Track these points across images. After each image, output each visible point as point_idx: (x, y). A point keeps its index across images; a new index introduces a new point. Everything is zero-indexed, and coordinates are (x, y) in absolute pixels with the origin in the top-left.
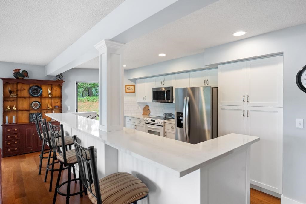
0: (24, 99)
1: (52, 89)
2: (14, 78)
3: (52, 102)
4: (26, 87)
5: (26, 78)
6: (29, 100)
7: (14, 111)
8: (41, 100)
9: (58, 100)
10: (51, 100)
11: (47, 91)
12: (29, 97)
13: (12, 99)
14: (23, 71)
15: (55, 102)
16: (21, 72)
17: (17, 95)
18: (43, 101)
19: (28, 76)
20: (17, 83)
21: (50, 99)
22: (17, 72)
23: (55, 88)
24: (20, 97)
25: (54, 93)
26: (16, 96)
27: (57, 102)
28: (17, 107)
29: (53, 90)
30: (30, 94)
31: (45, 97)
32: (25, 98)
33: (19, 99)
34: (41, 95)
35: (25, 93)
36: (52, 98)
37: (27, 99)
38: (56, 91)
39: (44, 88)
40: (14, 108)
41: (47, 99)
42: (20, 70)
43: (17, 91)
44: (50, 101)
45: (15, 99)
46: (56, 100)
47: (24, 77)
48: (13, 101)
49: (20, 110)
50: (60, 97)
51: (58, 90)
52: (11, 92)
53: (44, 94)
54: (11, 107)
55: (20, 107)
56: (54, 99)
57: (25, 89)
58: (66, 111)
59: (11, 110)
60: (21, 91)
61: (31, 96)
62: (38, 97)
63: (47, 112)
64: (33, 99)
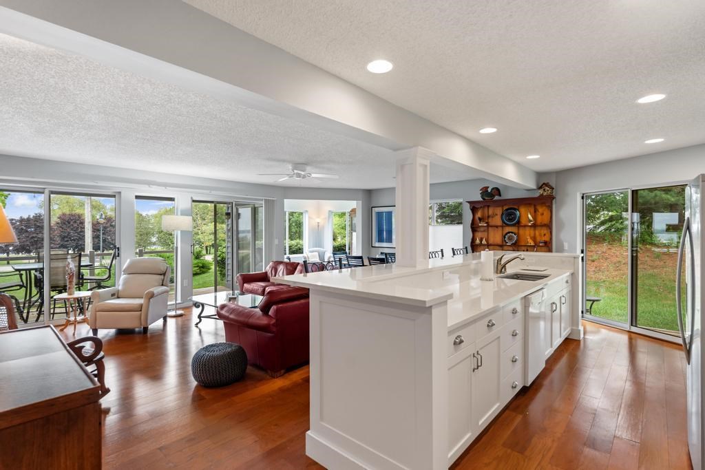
0: (495, 228)
1: (535, 212)
2: (482, 200)
3: (535, 234)
4: (499, 211)
5: (497, 198)
6: (503, 230)
7: (484, 245)
8: (518, 230)
9: (545, 232)
10: (535, 230)
11: (527, 216)
12: (502, 227)
13: (482, 229)
14: (493, 189)
15: (540, 235)
16: (489, 190)
17: (487, 223)
18: (521, 232)
19: (500, 195)
20: (488, 206)
21: (532, 229)
22: (485, 191)
23: (541, 209)
24: (492, 226)
25: (540, 219)
26: (485, 225)
27: (545, 235)
28: (487, 240)
29: (537, 212)
30: (503, 222)
31: (525, 226)
32: (497, 227)
33: (490, 228)
34: (519, 222)
35: (497, 221)
36: (534, 226)
37: (500, 229)
38: (543, 214)
39: (523, 210)
40: (484, 242)
41: (528, 229)
42: (488, 187)
43: (488, 217)
44: (532, 232)
45: (486, 228)
46: (542, 231)
47: (494, 196)
48: (484, 231)
49: (491, 245)
50: (549, 226)
51: (547, 213)
52: (480, 219)
53: (523, 221)
54: (481, 240)
55: (491, 242)
56: (539, 228)
57: (497, 215)
58: (560, 249)
59: (481, 244)
60: (492, 217)
61: (505, 225)
62: (514, 225)
63: (527, 250)
64: (508, 229)
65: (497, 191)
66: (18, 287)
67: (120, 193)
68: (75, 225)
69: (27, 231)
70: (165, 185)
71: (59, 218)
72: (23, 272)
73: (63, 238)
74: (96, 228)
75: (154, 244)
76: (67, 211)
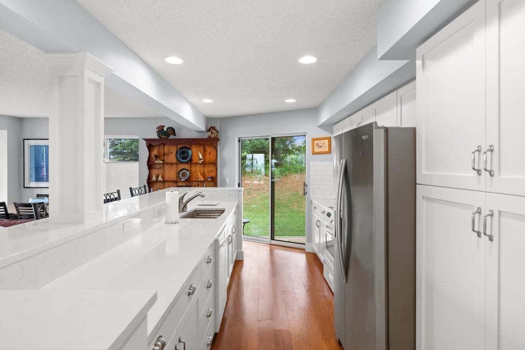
0: (170, 165)
1: (204, 151)
2: (157, 138)
3: (204, 171)
4: (173, 149)
5: (172, 137)
6: (177, 167)
7: (161, 181)
8: (191, 167)
9: (212, 168)
10: (204, 167)
11: (197, 154)
12: (177, 164)
13: (158, 166)
14: (168, 128)
15: (208, 171)
16: (165, 129)
17: (162, 160)
18: (193, 169)
19: (175, 135)
20: (164, 145)
21: (202, 166)
22: (160, 130)
23: (209, 149)
24: (167, 164)
25: (208, 157)
26: (161, 162)
27: (212, 171)
28: (163, 177)
29: (206, 152)
30: (178, 160)
31: (196, 164)
32: (172, 164)
33: (166, 166)
34: (191, 160)
35: (172, 158)
36: (204, 164)
37: (175, 166)
38: (210, 153)
39: (194, 149)
40: (160, 179)
41: (198, 166)
42: (164, 126)
43: (164, 155)
44: (202, 169)
45: (162, 165)
46: (210, 168)
47: (170, 135)
48: (160, 168)
49: (167, 181)
50: (215, 164)
51: (213, 152)
52: (156, 157)
53: (195, 160)
54: (157, 177)
55: (167, 178)
56: (207, 165)
57: (172, 153)
58: (224, 185)
59: (157, 181)
60: (168, 155)
61: (179, 162)
62: (187, 163)
63: (198, 185)
64: (181, 166)
65: (172, 131)
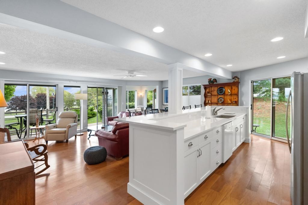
1: (231, 89)
3: (231, 98)
4: (216, 89)
7: (210, 103)
8: (224, 97)
9: (236, 97)
10: (231, 96)
11: (228, 90)
12: (217, 95)
13: (209, 96)
15: (234, 99)
16: (212, 80)
17: (211, 94)
18: (225, 97)
19: (216, 82)
20: (212, 87)
21: (230, 96)
22: (210, 81)
23: (234, 88)
24: (213, 95)
25: (233, 92)
26: (210, 95)
27: (235, 98)
28: (211, 101)
29: (232, 89)
30: (218, 93)
31: (227, 95)
32: (215, 95)
34: (224, 93)
35: (215, 93)
36: (231, 95)
37: (217, 96)
39: (226, 88)
40: (210, 102)
41: (228, 96)
43: (212, 91)
46: (234, 97)
47: (214, 82)
48: (210, 97)
49: (213, 103)
50: (237, 95)
51: (236, 89)
52: (208, 92)
53: (226, 93)
54: (208, 101)
55: (212, 102)
56: (233, 96)
58: (242, 105)
59: (208, 103)
61: (218, 94)
62: (222, 95)
63: (228, 105)
64: (220, 96)
65: (215, 80)
66: (17, 124)
67: (58, 85)
68: (43, 98)
69: (24, 101)
70: (77, 81)
71: (37, 95)
72: (19, 118)
73: (38, 104)
74: (51, 99)
75: (75, 105)
76: (40, 92)
